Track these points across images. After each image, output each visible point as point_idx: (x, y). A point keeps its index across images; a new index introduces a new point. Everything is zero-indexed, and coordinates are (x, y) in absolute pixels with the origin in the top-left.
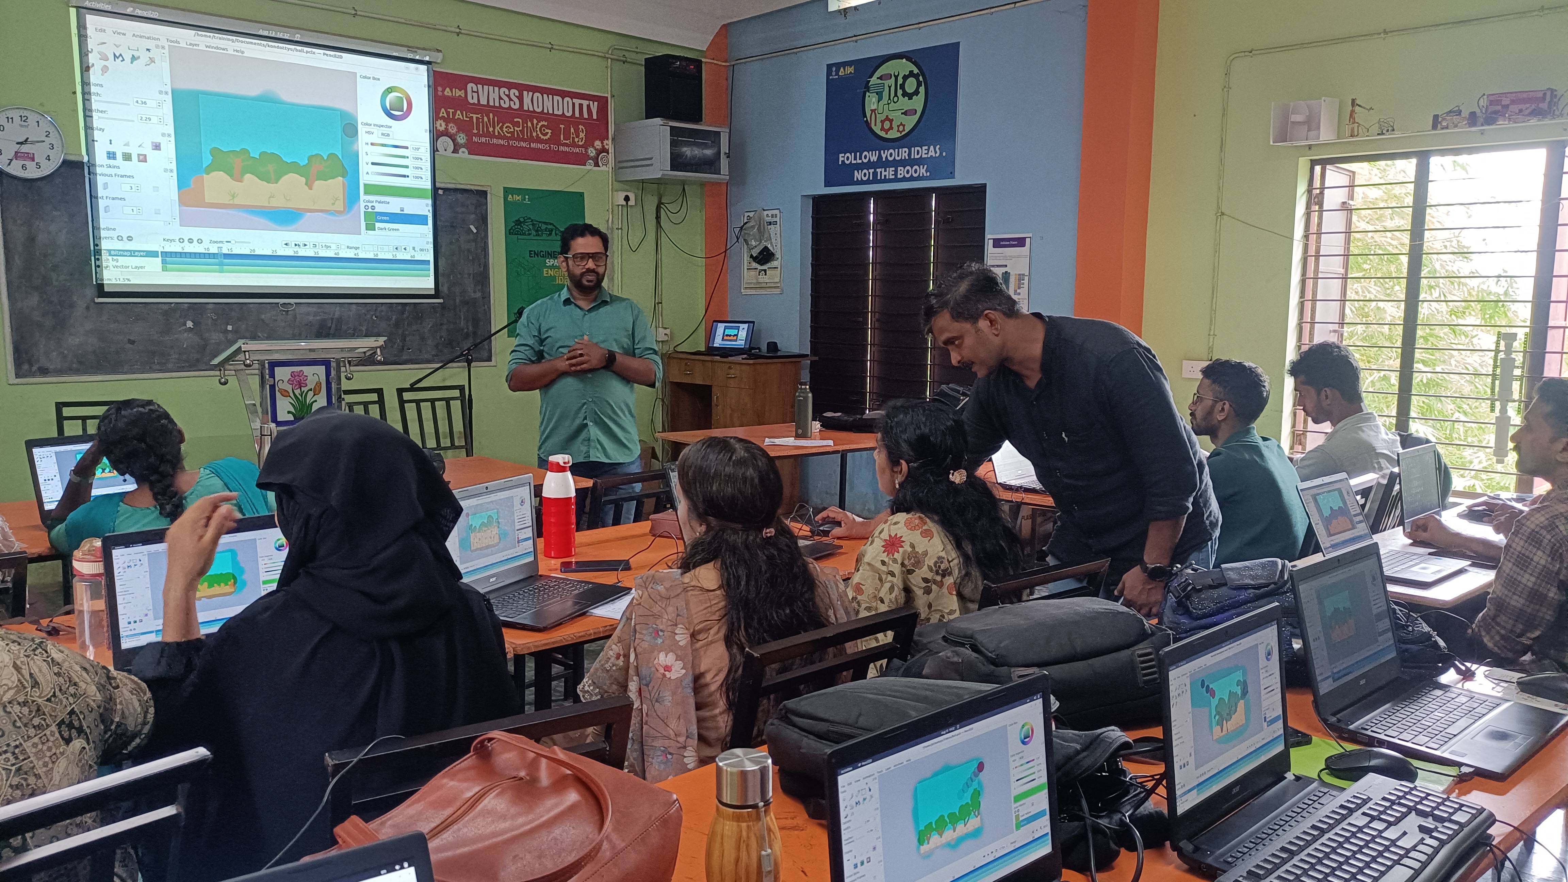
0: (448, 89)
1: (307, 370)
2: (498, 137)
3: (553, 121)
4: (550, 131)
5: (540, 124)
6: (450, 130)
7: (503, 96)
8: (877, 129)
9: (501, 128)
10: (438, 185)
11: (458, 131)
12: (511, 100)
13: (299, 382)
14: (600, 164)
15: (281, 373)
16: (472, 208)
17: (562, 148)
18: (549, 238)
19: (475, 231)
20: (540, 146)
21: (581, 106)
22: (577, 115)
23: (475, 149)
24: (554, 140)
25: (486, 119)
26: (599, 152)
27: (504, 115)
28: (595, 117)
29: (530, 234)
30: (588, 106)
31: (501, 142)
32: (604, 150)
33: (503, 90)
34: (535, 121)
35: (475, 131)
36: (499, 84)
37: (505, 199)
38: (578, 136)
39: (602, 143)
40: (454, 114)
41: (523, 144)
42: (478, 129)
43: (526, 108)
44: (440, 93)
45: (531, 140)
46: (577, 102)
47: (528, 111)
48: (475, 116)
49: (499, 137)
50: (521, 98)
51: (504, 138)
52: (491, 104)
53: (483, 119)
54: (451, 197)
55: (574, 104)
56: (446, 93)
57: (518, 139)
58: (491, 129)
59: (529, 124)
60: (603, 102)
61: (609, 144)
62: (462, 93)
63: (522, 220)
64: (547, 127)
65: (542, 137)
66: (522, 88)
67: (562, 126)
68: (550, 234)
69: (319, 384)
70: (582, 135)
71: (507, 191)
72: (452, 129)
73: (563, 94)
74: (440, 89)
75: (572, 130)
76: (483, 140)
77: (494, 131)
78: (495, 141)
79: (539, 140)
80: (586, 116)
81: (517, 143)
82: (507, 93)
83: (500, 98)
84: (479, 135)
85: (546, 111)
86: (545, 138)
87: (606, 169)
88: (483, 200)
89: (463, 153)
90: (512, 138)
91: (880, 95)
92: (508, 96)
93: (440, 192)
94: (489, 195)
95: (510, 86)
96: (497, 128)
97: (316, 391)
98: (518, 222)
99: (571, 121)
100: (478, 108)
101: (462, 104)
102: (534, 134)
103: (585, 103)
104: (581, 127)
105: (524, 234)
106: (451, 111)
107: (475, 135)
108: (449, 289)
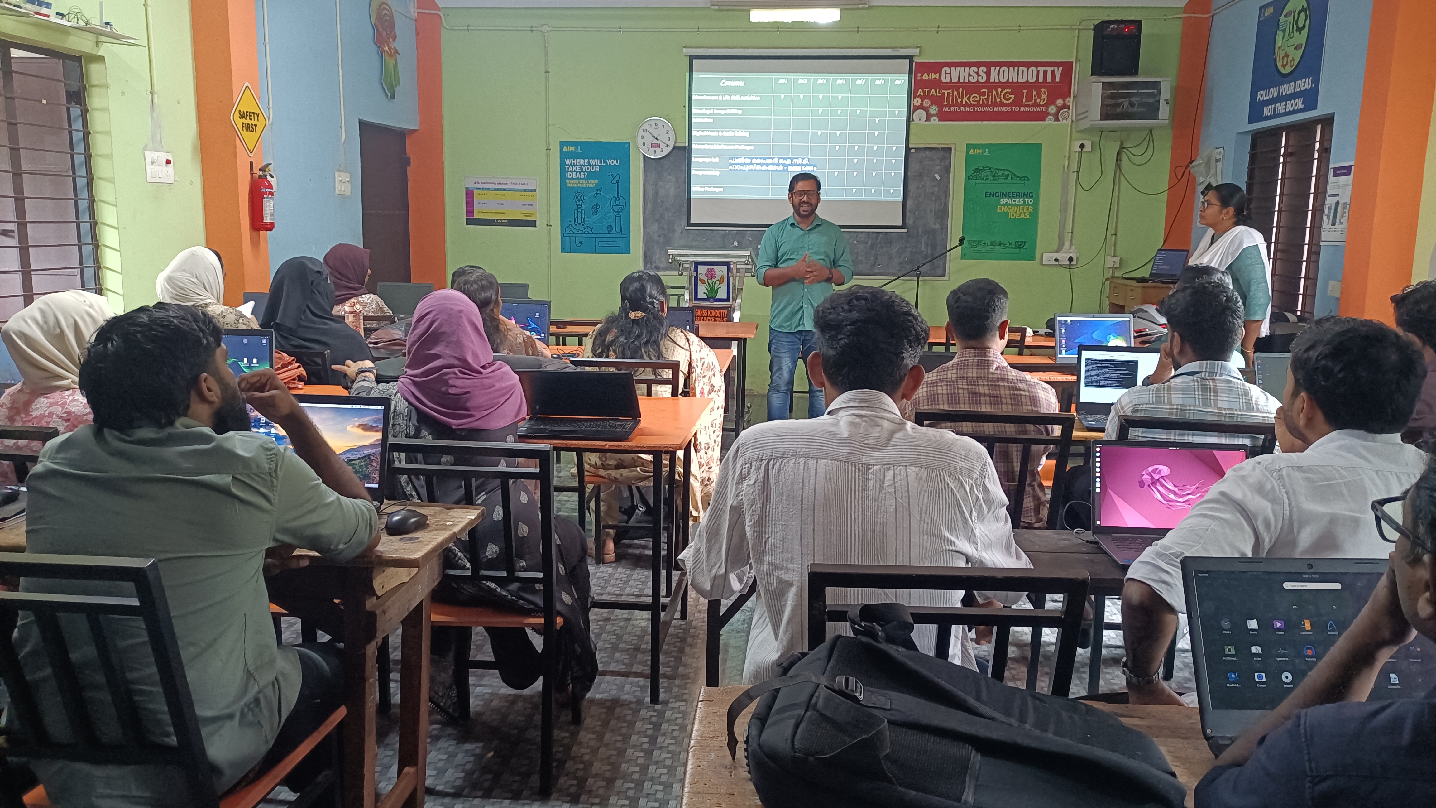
0: (926, 74)
1: (717, 268)
2: (964, 106)
3: (1016, 88)
4: (1013, 96)
5: (1004, 92)
6: (925, 104)
7: (972, 73)
8: (1279, 65)
9: (969, 99)
10: (910, 146)
11: (932, 104)
12: (979, 75)
13: (711, 275)
14: (1060, 118)
15: (702, 269)
16: (938, 162)
17: (1023, 109)
18: (1006, 181)
19: (939, 178)
20: (1002, 109)
21: (1045, 72)
22: (1041, 80)
23: (943, 117)
24: (1018, 102)
25: (955, 93)
26: (1060, 109)
27: (972, 88)
28: (1058, 80)
29: (987, 179)
30: (1053, 72)
31: (968, 109)
32: (1065, 106)
33: (972, 69)
34: (1000, 90)
35: (946, 103)
36: (969, 65)
37: (967, 153)
38: (1040, 97)
39: (1064, 101)
40: (929, 92)
41: (987, 109)
42: (948, 101)
43: (992, 80)
44: (919, 78)
45: (995, 104)
46: (1041, 69)
47: (994, 82)
48: (946, 92)
49: (966, 105)
50: (988, 73)
51: (971, 105)
52: (961, 80)
53: (953, 93)
54: (922, 154)
55: (1038, 72)
56: (924, 78)
57: (983, 105)
58: (959, 100)
59: (994, 93)
60: (1067, 68)
61: (1070, 101)
62: (937, 76)
63: (981, 168)
64: (1011, 93)
65: (1005, 102)
66: (989, 65)
67: (1025, 91)
68: (1007, 179)
69: (723, 277)
70: (1044, 96)
71: (969, 146)
72: (927, 103)
73: (1028, 65)
74: (919, 75)
75: (1035, 93)
76: (952, 109)
77: (962, 101)
78: (962, 109)
79: (1002, 104)
80: (1049, 80)
81: (981, 109)
82: (976, 70)
83: (970, 75)
84: (948, 106)
85: (1010, 80)
86: (1007, 102)
87: (1065, 123)
88: (948, 155)
89: (935, 120)
90: (978, 105)
91: (1284, 31)
92: (977, 73)
93: (913, 151)
94: (953, 151)
95: (978, 65)
96: (965, 99)
97: (721, 281)
98: (977, 170)
99: (1036, 86)
100: (952, 86)
101: (937, 84)
102: (998, 100)
103: (1049, 70)
104: (1043, 90)
105: (982, 179)
106: (927, 90)
107: (946, 106)
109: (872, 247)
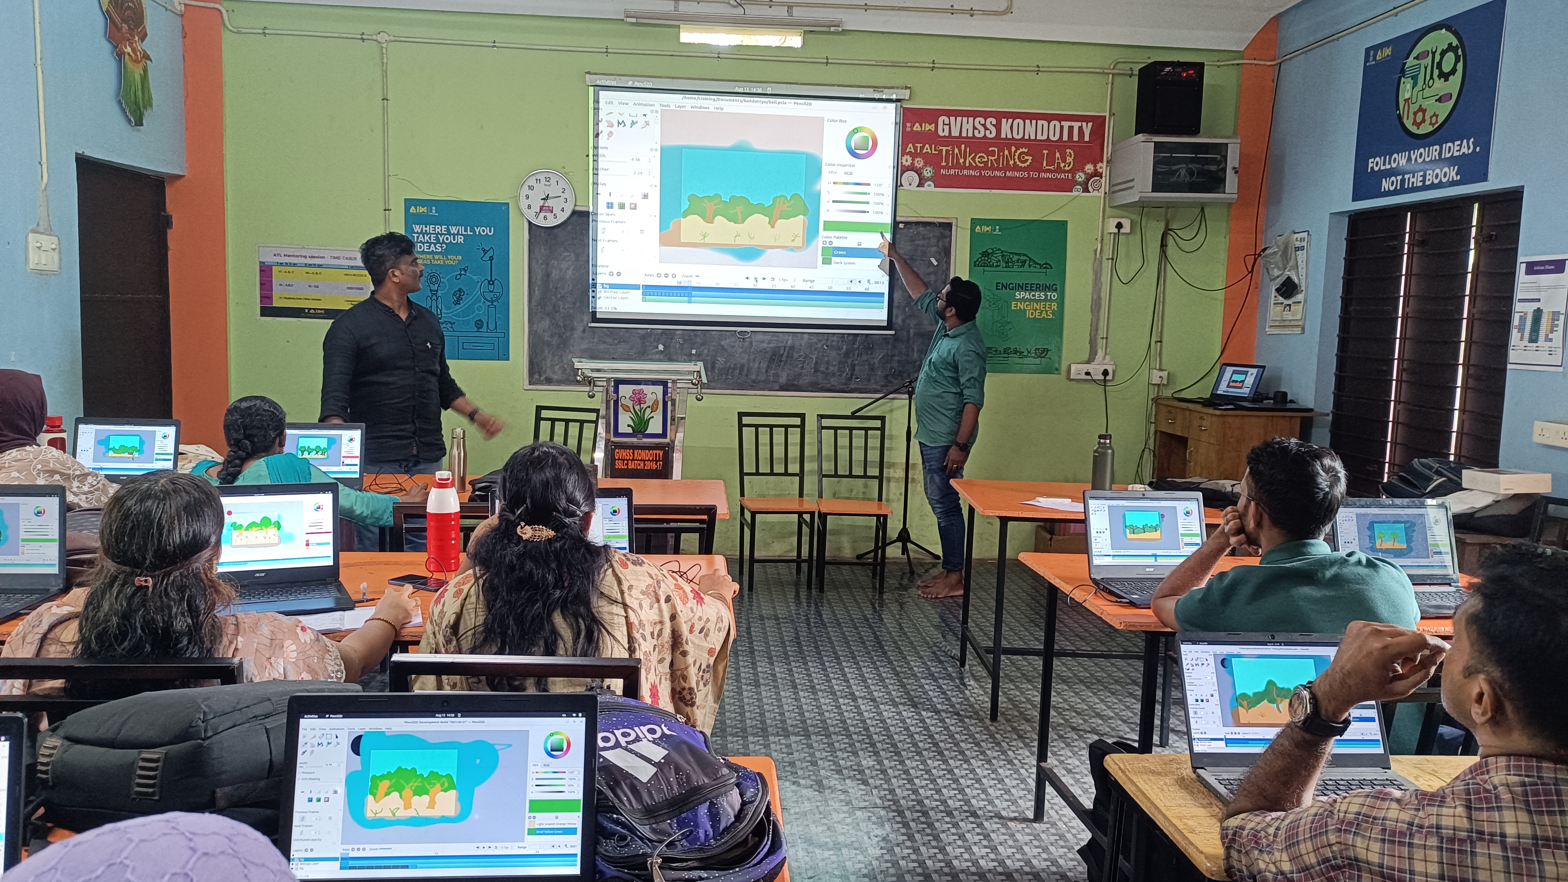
0: (917, 125)
1: (648, 389)
2: (968, 168)
3: (1034, 146)
4: (1030, 158)
5: (1019, 152)
6: (916, 164)
7: (977, 125)
8: (1409, 124)
9: (973, 159)
10: (898, 219)
11: (925, 165)
12: (986, 129)
13: (639, 399)
14: (1090, 189)
15: (625, 391)
16: (933, 241)
17: (1043, 175)
18: (1022, 269)
19: (936, 263)
20: (1017, 174)
21: (1071, 129)
22: (1065, 138)
23: (941, 181)
24: (1036, 166)
25: (956, 151)
26: (1089, 177)
27: (977, 145)
28: (1087, 139)
29: (998, 266)
30: (1080, 128)
31: (972, 173)
32: (1097, 174)
33: (978, 119)
34: (1013, 149)
35: (944, 164)
36: (974, 114)
37: (972, 230)
38: (1064, 161)
39: (1095, 166)
40: (922, 148)
41: (997, 173)
42: (947, 161)
43: (1003, 136)
44: (908, 129)
45: (1007, 168)
46: (1066, 124)
47: (1006, 138)
48: (944, 149)
49: (971, 167)
50: (998, 127)
51: (976, 168)
52: (964, 134)
53: (953, 151)
54: (913, 230)
55: (1062, 127)
56: (915, 129)
57: (993, 168)
58: (962, 161)
59: (1006, 152)
60: (1099, 123)
61: (1103, 167)
62: (932, 127)
63: (990, 251)
64: (1027, 154)
65: (1020, 165)
66: (999, 116)
67: (1045, 152)
68: (1023, 266)
69: (656, 402)
70: (1069, 159)
71: (974, 222)
72: (919, 163)
73: (1049, 118)
74: (908, 125)
75: (1058, 155)
76: (952, 172)
77: (964, 162)
78: (965, 172)
79: (1016, 168)
80: (1076, 138)
81: (990, 173)
82: (983, 122)
83: (975, 128)
84: (947, 167)
85: (1027, 137)
86: (1023, 165)
87: (1097, 195)
88: (947, 233)
89: (929, 187)
90: (986, 167)
91: (1415, 78)
92: (984, 125)
93: (901, 226)
94: (954, 228)
95: (986, 115)
96: (969, 159)
97: (654, 408)
98: (985, 254)
99: (1060, 145)
100: (951, 141)
101: (933, 138)
102: (1012, 162)
103: (1076, 125)
104: (1068, 151)
105: (992, 266)
106: (919, 145)
107: (944, 167)
108: (904, 321)
109: (847, 354)
